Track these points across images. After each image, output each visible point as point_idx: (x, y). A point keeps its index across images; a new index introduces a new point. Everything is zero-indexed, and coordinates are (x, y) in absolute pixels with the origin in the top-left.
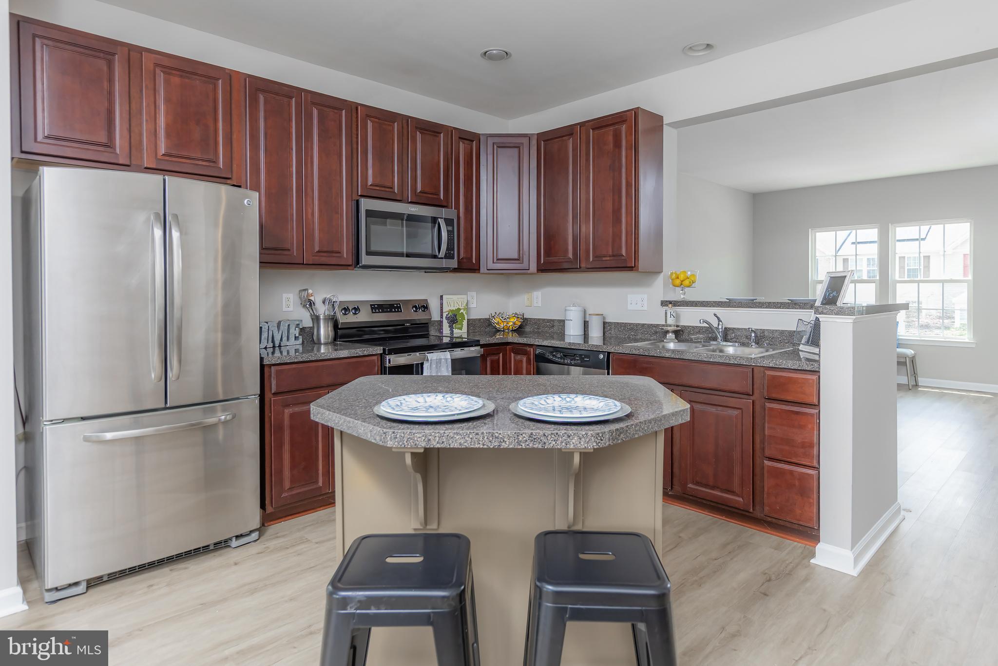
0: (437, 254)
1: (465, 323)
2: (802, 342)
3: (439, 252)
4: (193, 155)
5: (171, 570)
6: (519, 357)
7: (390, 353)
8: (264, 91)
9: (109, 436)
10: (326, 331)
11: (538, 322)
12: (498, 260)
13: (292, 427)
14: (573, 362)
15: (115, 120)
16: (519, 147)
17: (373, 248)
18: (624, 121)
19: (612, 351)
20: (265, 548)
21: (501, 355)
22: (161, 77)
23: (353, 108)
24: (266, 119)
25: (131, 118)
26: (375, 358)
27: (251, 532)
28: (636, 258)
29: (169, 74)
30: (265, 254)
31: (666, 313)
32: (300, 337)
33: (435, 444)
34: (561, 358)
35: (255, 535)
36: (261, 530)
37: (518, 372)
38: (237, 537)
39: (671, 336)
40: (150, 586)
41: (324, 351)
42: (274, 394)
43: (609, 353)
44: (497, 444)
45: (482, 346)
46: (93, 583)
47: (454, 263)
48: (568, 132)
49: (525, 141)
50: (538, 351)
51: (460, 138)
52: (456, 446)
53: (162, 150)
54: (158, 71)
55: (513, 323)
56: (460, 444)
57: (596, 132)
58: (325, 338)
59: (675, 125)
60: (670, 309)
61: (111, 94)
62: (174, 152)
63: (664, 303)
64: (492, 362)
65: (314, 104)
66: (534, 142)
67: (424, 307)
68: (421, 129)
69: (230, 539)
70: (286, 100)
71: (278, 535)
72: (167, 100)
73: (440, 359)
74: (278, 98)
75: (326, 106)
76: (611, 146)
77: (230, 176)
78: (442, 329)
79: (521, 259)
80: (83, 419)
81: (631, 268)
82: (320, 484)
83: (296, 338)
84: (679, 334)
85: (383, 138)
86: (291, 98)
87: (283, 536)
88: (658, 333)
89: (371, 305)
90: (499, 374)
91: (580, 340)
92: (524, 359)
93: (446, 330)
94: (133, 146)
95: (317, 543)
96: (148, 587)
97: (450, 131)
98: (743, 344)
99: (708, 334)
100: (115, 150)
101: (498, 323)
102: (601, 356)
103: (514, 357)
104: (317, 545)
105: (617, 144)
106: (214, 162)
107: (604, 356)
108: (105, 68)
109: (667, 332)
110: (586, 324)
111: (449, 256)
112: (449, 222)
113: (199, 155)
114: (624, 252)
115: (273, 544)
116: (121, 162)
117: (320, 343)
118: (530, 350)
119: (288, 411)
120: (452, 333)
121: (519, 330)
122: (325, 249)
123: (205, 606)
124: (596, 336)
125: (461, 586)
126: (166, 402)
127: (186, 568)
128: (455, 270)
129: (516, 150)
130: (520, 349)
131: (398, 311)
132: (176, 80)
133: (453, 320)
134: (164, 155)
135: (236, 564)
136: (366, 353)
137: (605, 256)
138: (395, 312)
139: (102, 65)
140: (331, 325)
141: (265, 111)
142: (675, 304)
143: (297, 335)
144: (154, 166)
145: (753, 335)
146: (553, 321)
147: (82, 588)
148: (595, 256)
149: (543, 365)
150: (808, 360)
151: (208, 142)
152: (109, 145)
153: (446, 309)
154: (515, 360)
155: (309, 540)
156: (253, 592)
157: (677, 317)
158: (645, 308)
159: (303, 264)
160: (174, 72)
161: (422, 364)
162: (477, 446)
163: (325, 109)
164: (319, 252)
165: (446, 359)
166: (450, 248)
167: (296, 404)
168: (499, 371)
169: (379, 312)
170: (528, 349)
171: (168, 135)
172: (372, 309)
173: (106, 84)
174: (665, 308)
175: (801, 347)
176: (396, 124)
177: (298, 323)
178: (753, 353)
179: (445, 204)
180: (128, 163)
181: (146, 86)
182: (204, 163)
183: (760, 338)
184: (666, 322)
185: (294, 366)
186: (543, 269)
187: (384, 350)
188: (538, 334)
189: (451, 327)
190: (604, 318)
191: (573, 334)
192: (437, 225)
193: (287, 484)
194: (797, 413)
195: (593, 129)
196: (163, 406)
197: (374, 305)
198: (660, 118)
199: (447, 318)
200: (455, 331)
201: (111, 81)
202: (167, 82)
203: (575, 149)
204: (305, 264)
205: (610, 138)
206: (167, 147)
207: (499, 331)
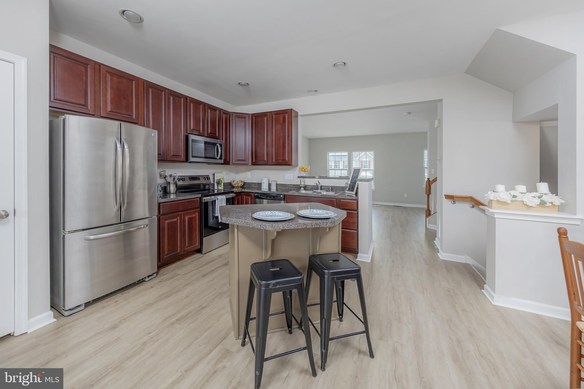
0: (216, 157)
1: (222, 184)
2: (347, 190)
3: (217, 157)
4: (122, 112)
5: (122, 294)
6: (247, 197)
7: (204, 197)
8: (151, 87)
9: (92, 237)
10: (173, 188)
11: (250, 184)
12: (237, 160)
13: (168, 228)
14: (270, 198)
15: (88, 94)
16: (245, 118)
17: (194, 155)
18: (287, 113)
19: (286, 194)
20: (161, 279)
21: (240, 196)
22: (109, 77)
23: (186, 98)
24: (152, 99)
25: (96, 94)
26: (198, 199)
27: (153, 274)
28: (291, 161)
29: (113, 76)
30: (159, 157)
31: (301, 181)
32: (162, 191)
33: (286, 228)
34: (266, 197)
35: (155, 275)
36: (157, 273)
37: (247, 203)
38: (149, 276)
39: (302, 188)
40: (116, 302)
41: (172, 197)
42: (162, 214)
43: (284, 195)
44: (305, 226)
45: (235, 193)
46: (88, 304)
47: (222, 161)
48: (265, 114)
49: (247, 116)
50: (256, 194)
51: (223, 113)
52: (293, 228)
53: (109, 109)
54: (108, 75)
55: (240, 184)
56: (294, 227)
57: (276, 115)
58: (173, 191)
59: (302, 116)
60: (302, 179)
61: (86, 82)
62: (114, 110)
63: (299, 177)
64: (237, 199)
65: (171, 95)
66: (250, 117)
67: (208, 178)
68: (210, 108)
69: (145, 278)
70: (160, 92)
71: (164, 274)
72: (112, 88)
73: (222, 199)
74: (157, 91)
75: (176, 96)
76: (282, 121)
77: (138, 123)
78: (214, 187)
79: (246, 160)
80: (83, 230)
81: (289, 165)
82: (179, 251)
83: (160, 191)
84: (305, 188)
85: (196, 110)
86: (162, 91)
87: (166, 274)
88: (298, 188)
89: (189, 177)
90: (239, 204)
91: (267, 190)
92: (250, 198)
93: (216, 187)
94: (97, 106)
95: (183, 275)
96: (115, 302)
97: (220, 110)
98: (327, 191)
99: (315, 188)
100: (88, 107)
101: (235, 184)
102: (282, 196)
103: (245, 197)
104: (184, 276)
105: (284, 121)
106: (131, 116)
107: (283, 196)
108: (84, 71)
109: (301, 187)
110: (270, 185)
111: (221, 158)
112: (221, 145)
113: (124, 112)
114: (287, 159)
115: (164, 277)
116: (90, 113)
117: (170, 193)
118: (252, 195)
119: (167, 222)
120: (218, 188)
121: (242, 187)
122: (175, 154)
123: (149, 305)
124: (274, 189)
125: (302, 275)
126: (121, 221)
127: (129, 292)
128: (222, 164)
129: (244, 119)
130: (248, 194)
131: (199, 180)
132: (115, 79)
133: (218, 183)
134: (109, 111)
135: (152, 287)
136: (195, 197)
137: (280, 160)
138: (198, 180)
139: (83, 69)
140: (175, 185)
141: (152, 96)
142: (304, 177)
143: (161, 190)
144: (105, 116)
145: (330, 188)
146: (255, 183)
147: (82, 308)
148: (275, 160)
149: (257, 200)
150: (348, 196)
151: (129, 107)
152: (85, 105)
153: (216, 179)
154: (246, 198)
155: (179, 274)
156: (168, 297)
157: (304, 182)
158: (292, 179)
159: (167, 160)
160: (114, 75)
161: (215, 201)
162: (299, 228)
163: (176, 97)
164: (172, 155)
165: (224, 199)
166: (221, 155)
167: (169, 219)
168: (239, 203)
169: (192, 180)
170: (252, 194)
171: (112, 103)
172: (189, 179)
173: (84, 78)
174: (300, 179)
175: (346, 192)
176: (201, 105)
177: (161, 185)
178: (331, 193)
179: (218, 138)
180: (94, 114)
181: (102, 81)
182: (127, 116)
183: (333, 189)
184: (301, 183)
185: (169, 203)
186: (254, 164)
187: (202, 195)
188: (249, 188)
189: (218, 186)
190: (277, 182)
191: (265, 188)
192: (216, 146)
193: (166, 252)
194: (351, 213)
195: (275, 114)
196: (119, 222)
197: (190, 177)
198: (297, 113)
199: (216, 182)
200: (219, 187)
201: (86, 76)
202: (111, 79)
203: (267, 121)
204: (168, 161)
205: (282, 118)
206: (111, 108)
207: (235, 187)
